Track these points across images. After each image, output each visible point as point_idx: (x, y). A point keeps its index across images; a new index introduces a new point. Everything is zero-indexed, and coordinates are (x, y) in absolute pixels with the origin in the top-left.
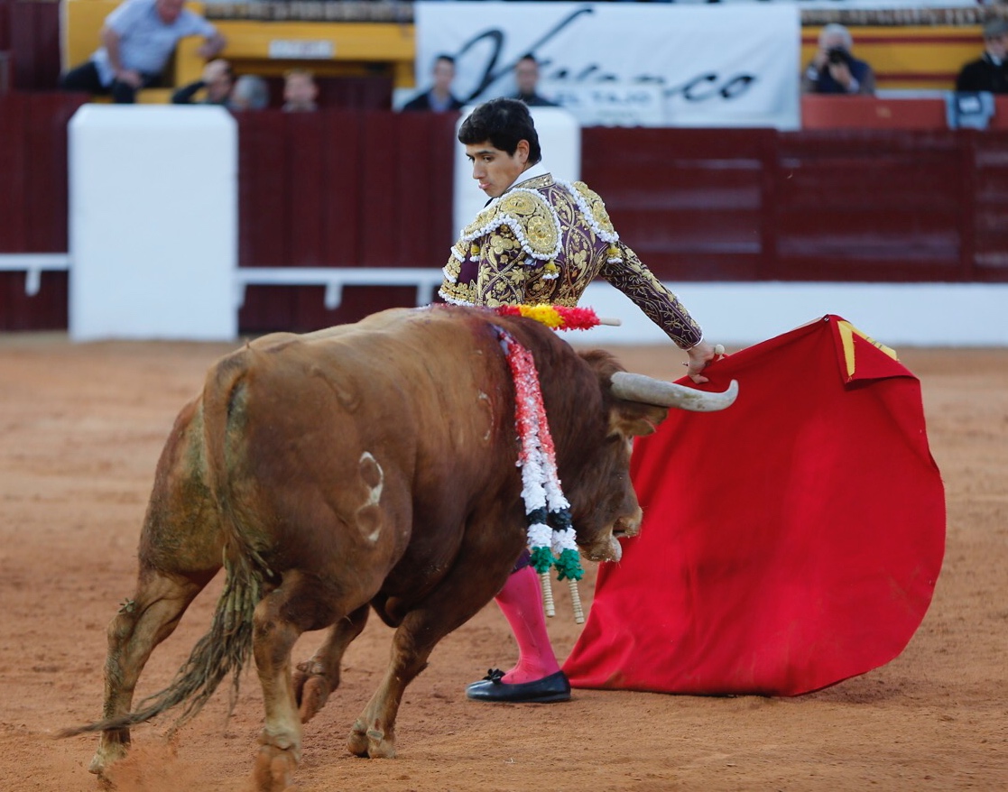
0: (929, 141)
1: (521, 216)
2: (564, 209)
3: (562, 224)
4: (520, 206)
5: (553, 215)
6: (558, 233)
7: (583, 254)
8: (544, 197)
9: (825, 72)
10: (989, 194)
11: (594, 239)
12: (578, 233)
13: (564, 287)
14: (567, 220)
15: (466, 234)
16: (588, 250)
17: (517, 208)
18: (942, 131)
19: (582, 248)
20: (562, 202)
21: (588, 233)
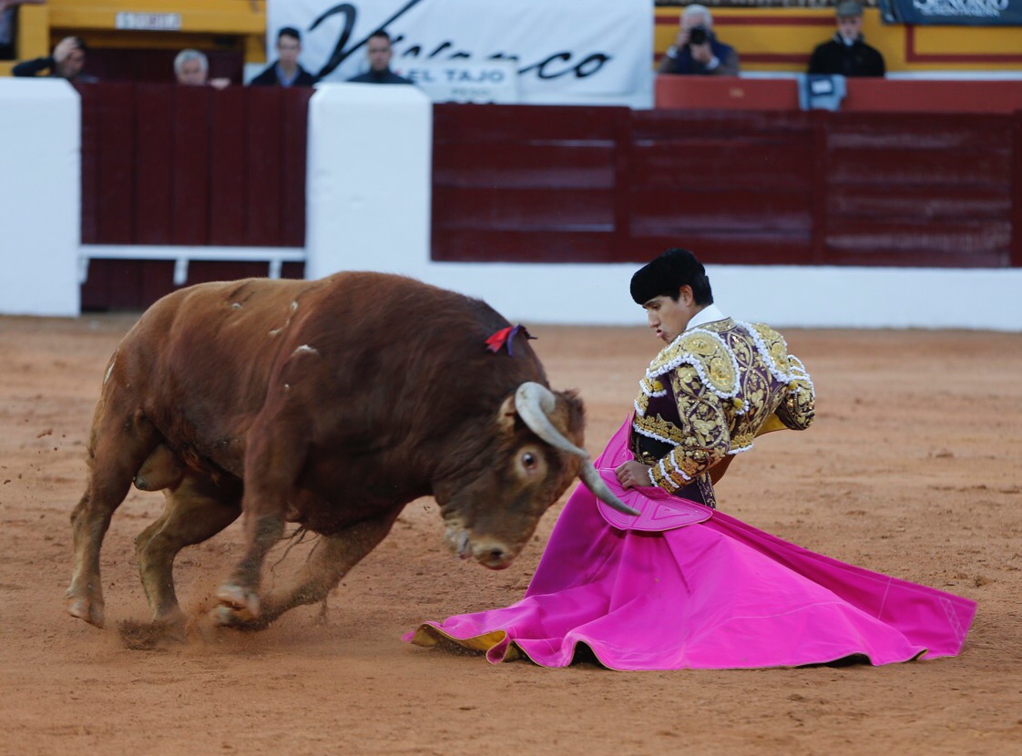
0: (782, 123)
1: (703, 356)
2: (742, 351)
3: (740, 365)
4: (702, 347)
5: (731, 357)
6: (736, 374)
7: (760, 393)
8: (723, 341)
9: (685, 51)
10: (841, 176)
11: (770, 379)
12: (755, 374)
13: (743, 424)
14: (745, 362)
15: (651, 371)
16: (765, 389)
17: (700, 349)
18: (795, 113)
19: (759, 388)
20: (742, 345)
21: (765, 374)
